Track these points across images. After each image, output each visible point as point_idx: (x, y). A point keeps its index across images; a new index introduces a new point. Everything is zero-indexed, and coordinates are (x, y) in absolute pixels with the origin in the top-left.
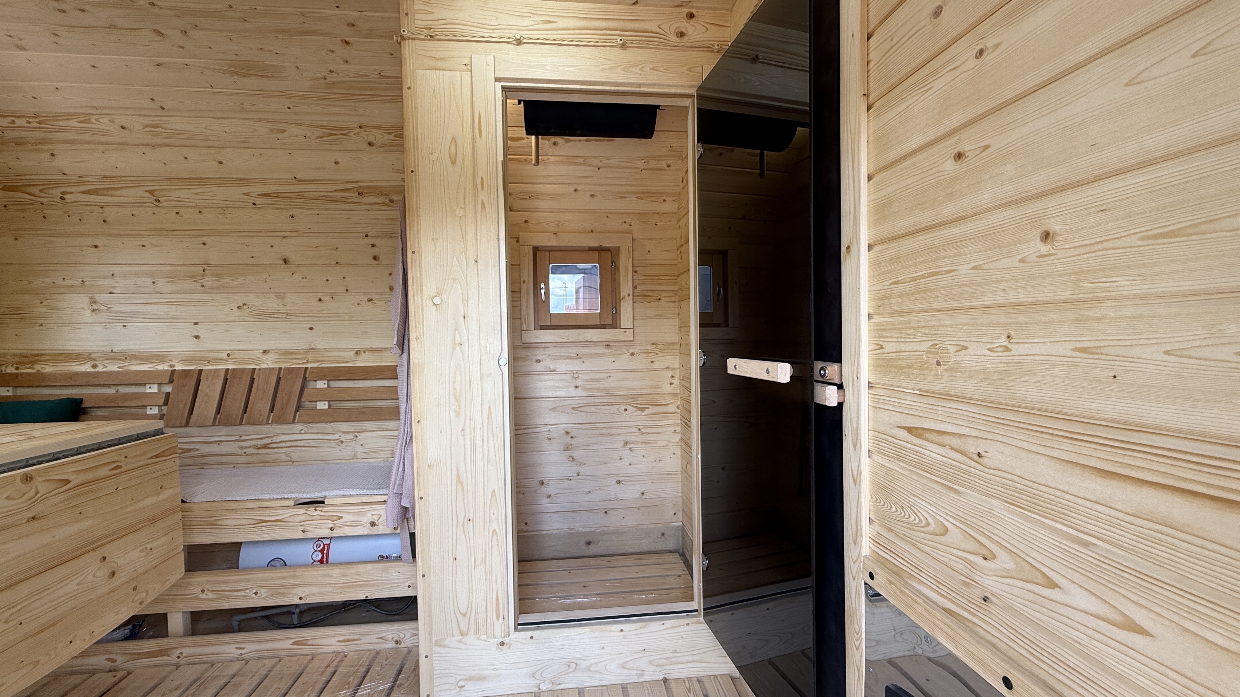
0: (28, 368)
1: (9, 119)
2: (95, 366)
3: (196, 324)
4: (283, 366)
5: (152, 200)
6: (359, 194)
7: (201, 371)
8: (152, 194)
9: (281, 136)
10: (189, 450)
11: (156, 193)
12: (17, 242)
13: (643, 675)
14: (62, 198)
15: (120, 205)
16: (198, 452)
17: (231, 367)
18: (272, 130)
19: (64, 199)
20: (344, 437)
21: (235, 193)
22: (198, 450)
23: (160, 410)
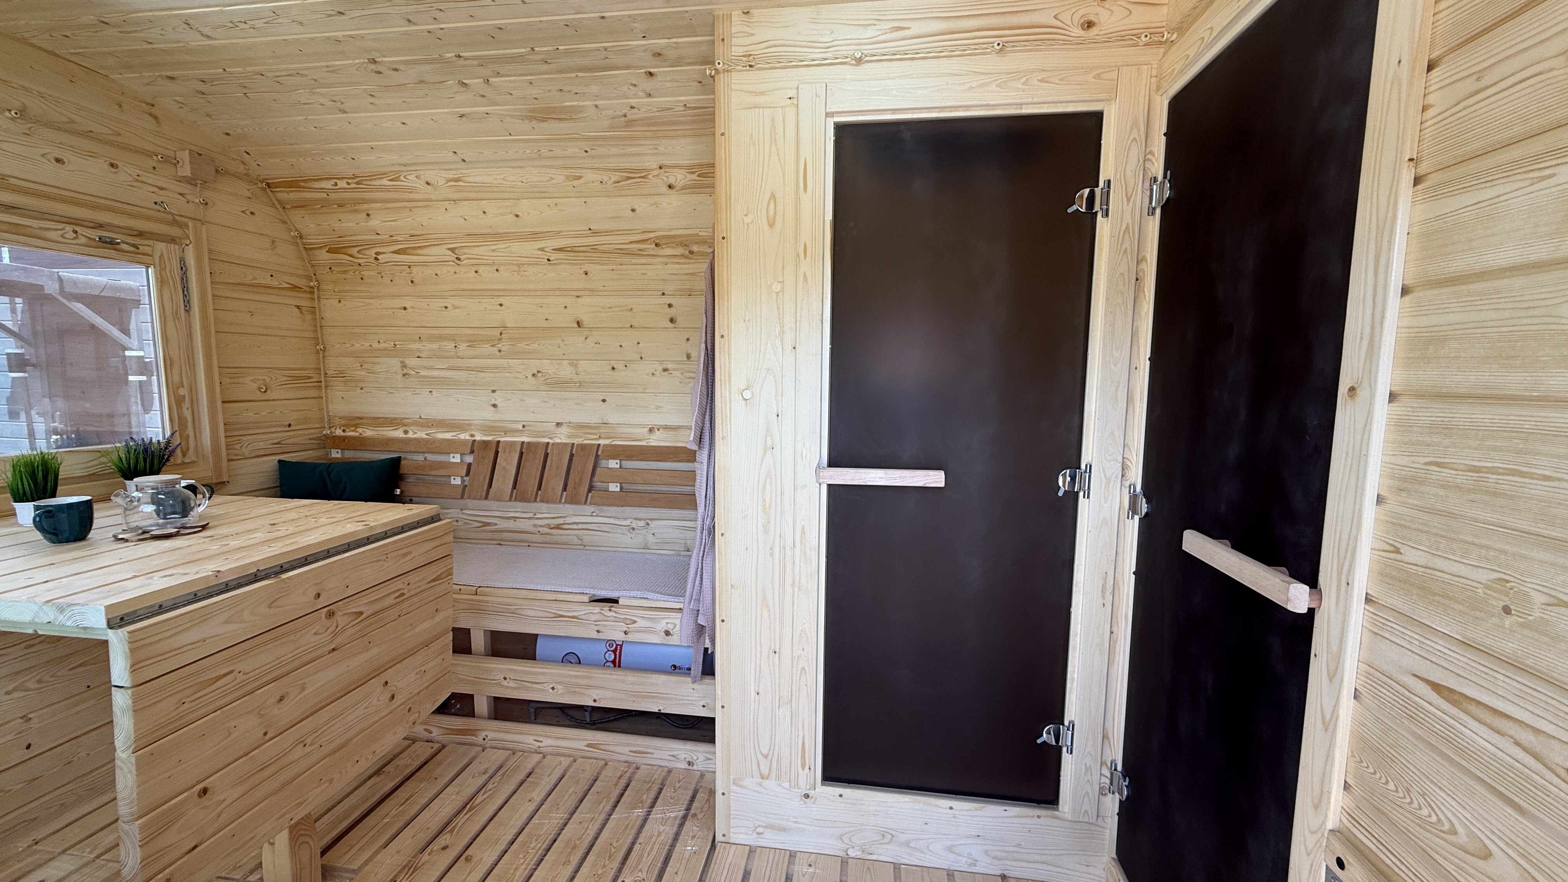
0: (353, 431)
1: (333, 182)
2: (406, 432)
3: (494, 391)
4: (577, 441)
5: (453, 259)
6: (656, 245)
7: (499, 442)
8: (453, 252)
9: (575, 183)
10: (488, 524)
11: (457, 251)
12: (341, 305)
13: (975, 865)
14: (376, 259)
15: (424, 264)
16: (496, 527)
17: (526, 439)
18: (567, 177)
19: (378, 260)
20: (635, 524)
21: (529, 248)
22: (496, 524)
23: (463, 481)
